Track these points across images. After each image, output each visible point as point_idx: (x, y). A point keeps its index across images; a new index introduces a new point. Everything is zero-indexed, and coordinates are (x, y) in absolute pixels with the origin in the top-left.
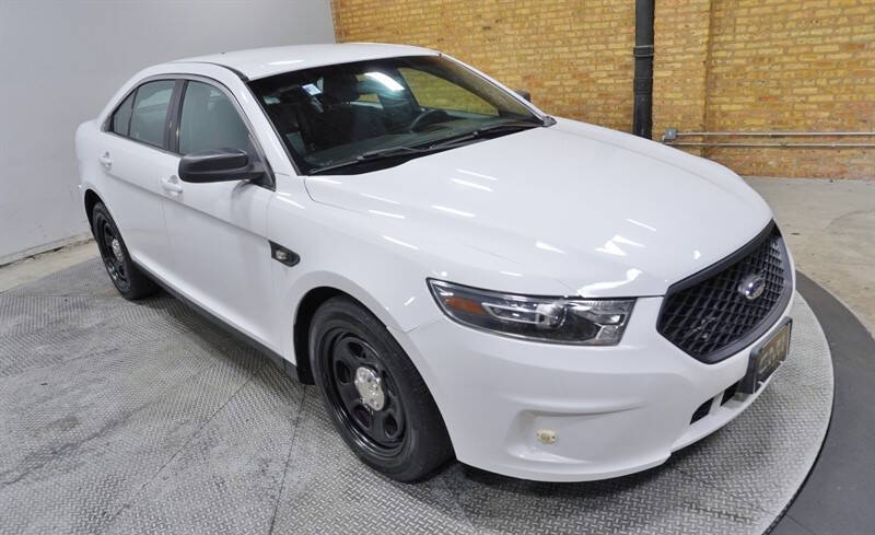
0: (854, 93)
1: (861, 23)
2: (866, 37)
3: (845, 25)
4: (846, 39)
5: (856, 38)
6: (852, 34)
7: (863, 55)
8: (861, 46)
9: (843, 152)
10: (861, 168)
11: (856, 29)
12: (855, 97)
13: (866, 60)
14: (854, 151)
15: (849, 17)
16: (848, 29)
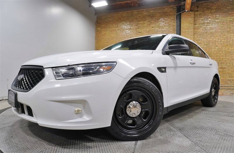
0: (223, 77)
1: (224, 64)
2: (225, 66)
3: (220, 64)
4: (221, 67)
5: (223, 66)
6: (222, 66)
7: (225, 70)
8: (224, 68)
9: (223, 90)
10: (227, 93)
11: (223, 65)
12: (224, 78)
13: (225, 71)
14: (225, 90)
15: (221, 62)
16: (221, 65)
